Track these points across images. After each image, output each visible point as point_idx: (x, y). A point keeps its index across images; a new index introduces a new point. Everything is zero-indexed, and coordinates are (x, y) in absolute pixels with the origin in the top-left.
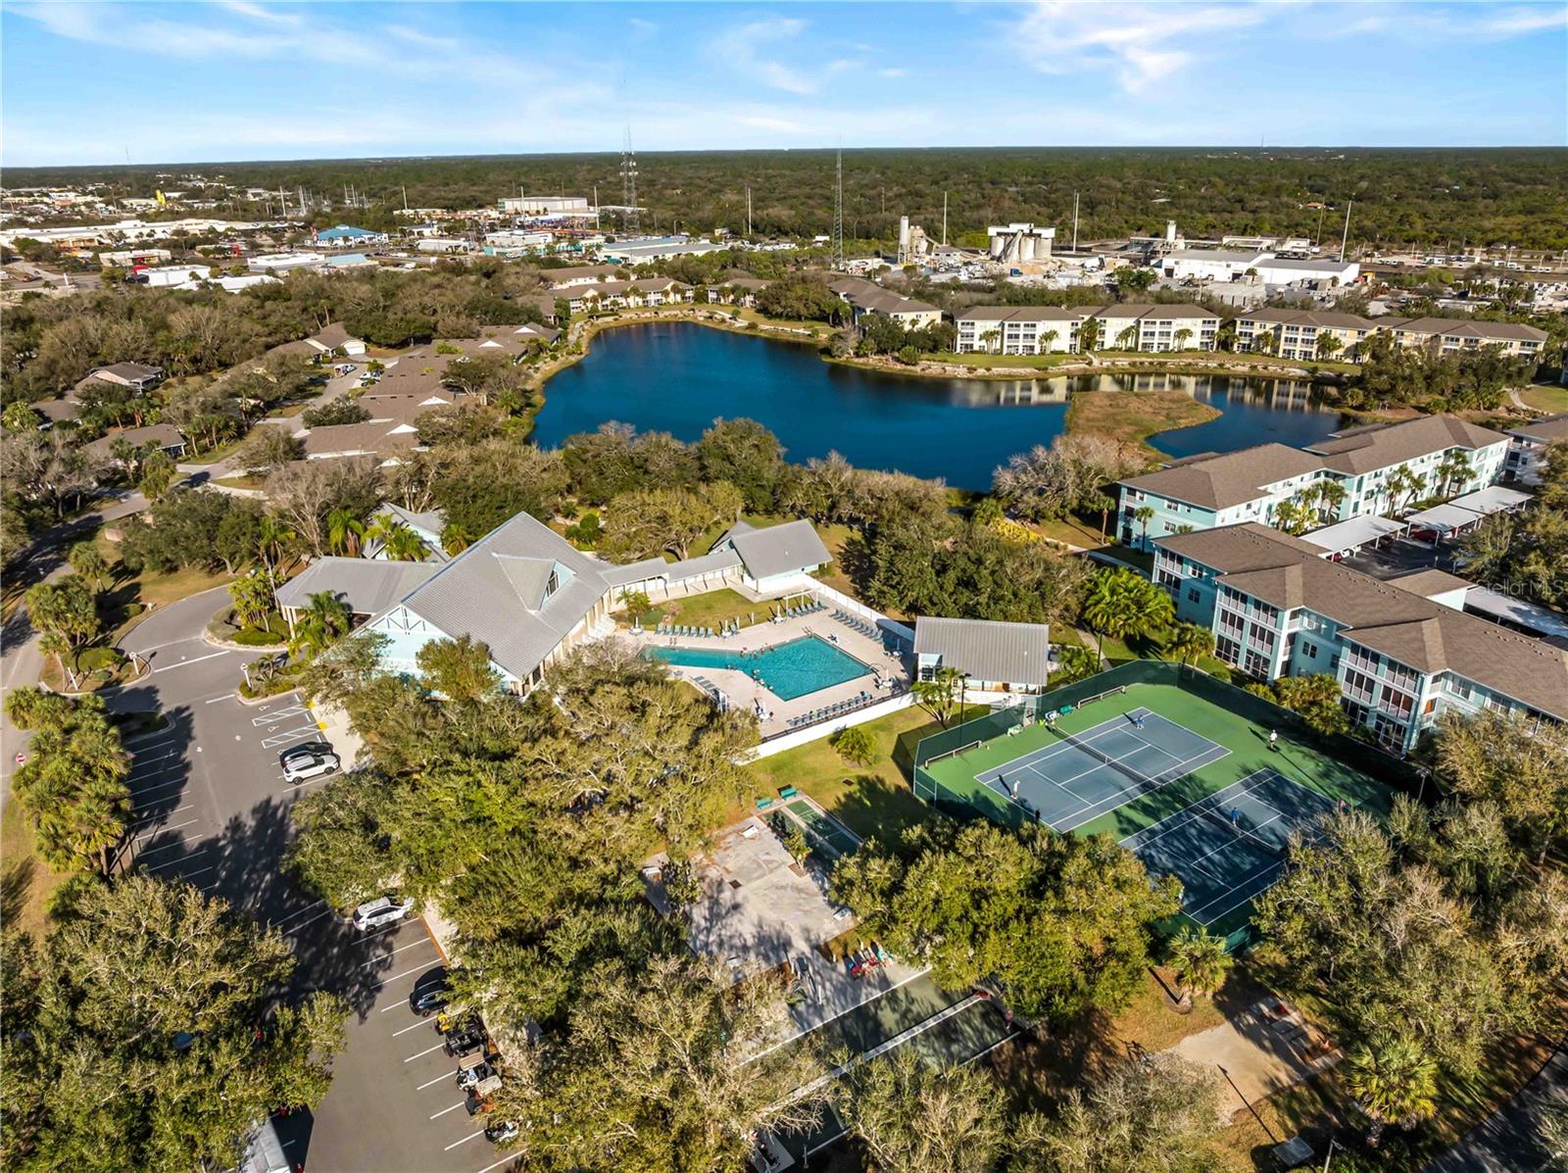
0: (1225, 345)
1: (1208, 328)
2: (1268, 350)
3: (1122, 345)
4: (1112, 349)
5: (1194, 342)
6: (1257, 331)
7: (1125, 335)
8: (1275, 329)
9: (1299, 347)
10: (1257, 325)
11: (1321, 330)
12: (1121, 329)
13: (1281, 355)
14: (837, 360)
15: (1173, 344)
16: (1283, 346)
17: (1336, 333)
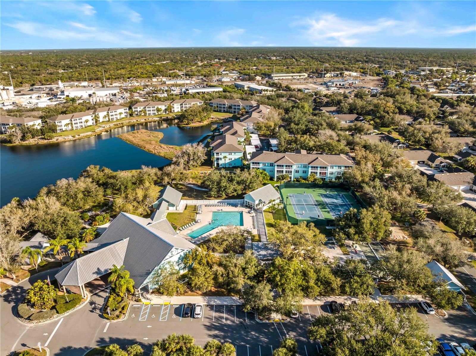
0: (131, 115)
1: (126, 111)
2: (143, 114)
3: (105, 120)
4: (103, 122)
5: (123, 116)
6: (139, 109)
7: (105, 117)
8: (144, 108)
9: (152, 112)
10: (138, 108)
11: (156, 107)
12: (103, 116)
13: (147, 115)
14: (14, 144)
15: (119, 117)
16: (147, 113)
17: (160, 107)
